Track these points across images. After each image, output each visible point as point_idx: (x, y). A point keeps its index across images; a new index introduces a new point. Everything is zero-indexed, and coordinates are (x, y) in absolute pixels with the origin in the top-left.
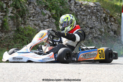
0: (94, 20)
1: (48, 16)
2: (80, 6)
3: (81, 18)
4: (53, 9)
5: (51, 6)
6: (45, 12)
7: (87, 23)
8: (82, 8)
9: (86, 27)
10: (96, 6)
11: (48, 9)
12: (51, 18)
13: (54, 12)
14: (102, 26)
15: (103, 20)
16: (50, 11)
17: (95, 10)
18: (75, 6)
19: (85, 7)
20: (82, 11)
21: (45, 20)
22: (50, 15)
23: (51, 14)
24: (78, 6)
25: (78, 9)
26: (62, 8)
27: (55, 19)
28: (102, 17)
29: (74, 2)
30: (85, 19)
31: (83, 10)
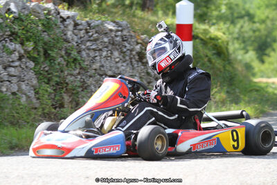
0: (117, 60)
1: (17, 54)
2: (86, 30)
3: (88, 55)
4: (28, 40)
5: (24, 32)
6: (12, 46)
7: (102, 66)
8: (90, 34)
9: (101, 75)
10: (120, 28)
11: (18, 39)
12: (24, 60)
13: (30, 46)
14: (135, 71)
15: (137, 57)
16: (22, 44)
17: (118, 39)
18: (75, 31)
19: (96, 32)
20: (91, 41)
21: (12, 64)
22: (22, 52)
23: (25, 51)
24: (81, 30)
25: (81, 38)
26: (47, 37)
27: (34, 62)
28: (134, 53)
29: (73, 23)
30: (98, 58)
31: (92, 38)
